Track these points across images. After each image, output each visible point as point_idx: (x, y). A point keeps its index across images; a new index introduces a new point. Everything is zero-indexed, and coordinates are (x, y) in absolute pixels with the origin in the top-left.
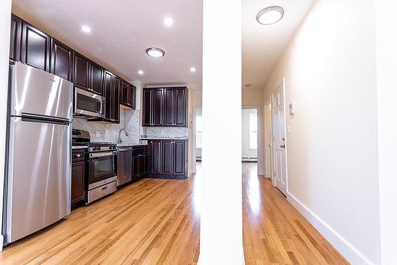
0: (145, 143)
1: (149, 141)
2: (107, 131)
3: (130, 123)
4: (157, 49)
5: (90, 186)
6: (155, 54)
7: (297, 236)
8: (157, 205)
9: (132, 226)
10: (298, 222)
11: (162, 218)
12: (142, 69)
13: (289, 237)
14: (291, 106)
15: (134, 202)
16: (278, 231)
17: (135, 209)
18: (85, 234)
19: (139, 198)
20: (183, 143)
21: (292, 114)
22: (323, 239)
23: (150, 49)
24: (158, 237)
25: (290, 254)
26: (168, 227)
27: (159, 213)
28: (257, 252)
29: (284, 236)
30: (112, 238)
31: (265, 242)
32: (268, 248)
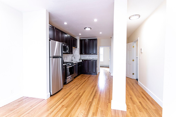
0: (81, 61)
1: (83, 60)
2: (68, 57)
3: (75, 53)
4: (89, 28)
5: (67, 78)
6: (88, 29)
7: (142, 97)
8: (90, 84)
9: (84, 92)
10: (143, 93)
11: (94, 89)
12: (81, 33)
13: (139, 97)
14: (141, 50)
15: (82, 83)
16: (135, 95)
17: (83, 86)
18: (71, 93)
19: (83, 82)
20: (96, 61)
21: (141, 53)
22: (152, 98)
23: (86, 28)
24: (95, 95)
25: (140, 102)
26: (97, 92)
27: (92, 88)
28: (129, 101)
29: (138, 97)
30: (80, 95)
31: (131, 98)
32: (132, 100)
